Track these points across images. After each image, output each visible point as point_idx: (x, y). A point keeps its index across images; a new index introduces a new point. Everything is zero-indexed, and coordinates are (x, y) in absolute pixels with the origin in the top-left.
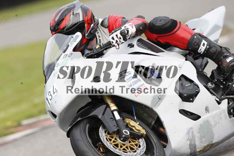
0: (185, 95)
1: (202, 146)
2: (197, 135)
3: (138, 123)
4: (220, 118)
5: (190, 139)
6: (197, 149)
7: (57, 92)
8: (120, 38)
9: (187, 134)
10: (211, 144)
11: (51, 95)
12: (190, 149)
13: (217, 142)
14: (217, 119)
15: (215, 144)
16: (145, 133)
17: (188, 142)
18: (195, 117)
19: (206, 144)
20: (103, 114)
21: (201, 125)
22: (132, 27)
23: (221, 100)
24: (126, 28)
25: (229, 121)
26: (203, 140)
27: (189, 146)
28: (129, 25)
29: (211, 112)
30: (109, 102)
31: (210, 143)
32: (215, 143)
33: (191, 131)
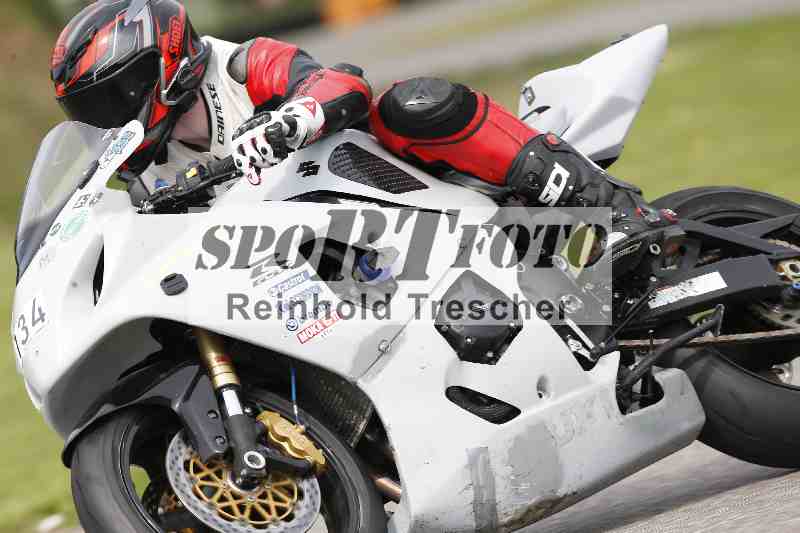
0: (469, 340)
1: (519, 507)
2: (501, 471)
3: (302, 427)
4: (589, 416)
5: (478, 483)
6: (499, 516)
7: (43, 320)
8: (264, 151)
9: (466, 467)
10: (551, 497)
11: (25, 328)
12: (476, 516)
13: (574, 493)
14: (577, 418)
15: (567, 499)
16: (322, 461)
17: (470, 494)
18: (500, 412)
19: (533, 501)
20: (187, 398)
21: (518, 439)
22: (313, 112)
23: (598, 355)
24: (290, 114)
25: (621, 424)
26: (523, 486)
27: (471, 508)
28: (305, 104)
29: (556, 396)
30: (213, 356)
31: (548, 495)
32: (565, 496)
33: (481, 457)
